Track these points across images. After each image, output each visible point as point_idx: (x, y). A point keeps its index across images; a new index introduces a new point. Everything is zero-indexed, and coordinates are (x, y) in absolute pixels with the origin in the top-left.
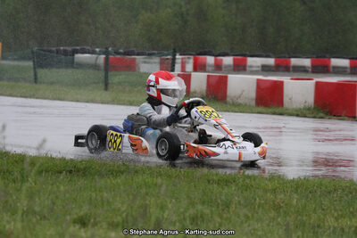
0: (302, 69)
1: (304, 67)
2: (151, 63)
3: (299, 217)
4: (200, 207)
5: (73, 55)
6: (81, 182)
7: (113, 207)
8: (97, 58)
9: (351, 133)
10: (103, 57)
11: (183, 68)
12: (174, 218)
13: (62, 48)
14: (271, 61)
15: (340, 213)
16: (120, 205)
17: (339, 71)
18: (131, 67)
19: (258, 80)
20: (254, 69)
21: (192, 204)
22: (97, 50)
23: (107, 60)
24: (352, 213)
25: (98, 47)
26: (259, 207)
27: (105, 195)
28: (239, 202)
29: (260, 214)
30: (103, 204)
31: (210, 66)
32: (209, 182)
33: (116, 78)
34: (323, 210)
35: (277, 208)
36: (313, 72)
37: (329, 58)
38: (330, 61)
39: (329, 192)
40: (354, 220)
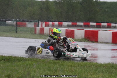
0: (81, 26)
1: (81, 25)
2: (31, 24)
3: (79, 75)
4: (47, 71)
5: (5, 22)
6: (8, 63)
7: (18, 72)
8: (13, 23)
9: (96, 47)
10: (15, 22)
11: (42, 26)
12: (39, 75)
13: (2, 19)
14: (70, 23)
15: (93, 73)
16: (21, 71)
17: (93, 27)
18: (25, 25)
19: (66, 30)
20: (65, 26)
21: (44, 71)
22: (13, 20)
23: (16, 23)
24: (97, 73)
25: (14, 19)
26: (66, 71)
27: (16, 67)
28: (60, 70)
29: (66, 73)
30: (15, 71)
31: (51, 25)
32: (50, 63)
33: (20, 29)
34: (87, 72)
35: (72, 72)
36: (84, 27)
37: (90, 22)
38: (89, 24)
39: (89, 66)
40: (97, 75)
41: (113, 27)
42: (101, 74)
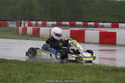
0: (66, 26)
2: (13, 24)
3: (64, 77)
4: (30, 74)
11: (24, 25)
12: (21, 78)
14: (55, 23)
15: (79, 75)
17: (79, 26)
21: (27, 73)
26: (50, 74)
28: (44, 72)
29: (51, 76)
32: (33, 65)
34: (73, 74)
35: (57, 74)
36: (70, 27)
38: (76, 23)
39: (75, 68)
40: (83, 78)
41: (101, 27)
42: (87, 76)
